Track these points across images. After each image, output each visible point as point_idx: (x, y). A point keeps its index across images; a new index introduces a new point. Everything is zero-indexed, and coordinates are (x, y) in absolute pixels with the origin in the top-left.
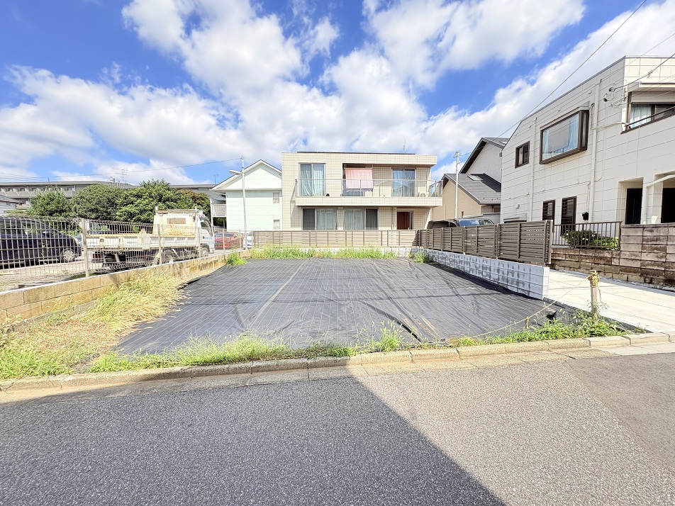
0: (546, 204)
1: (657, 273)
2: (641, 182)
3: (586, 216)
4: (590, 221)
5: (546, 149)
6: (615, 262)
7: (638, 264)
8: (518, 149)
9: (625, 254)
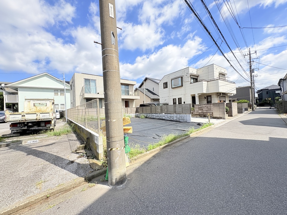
0: (173, 99)
1: (202, 115)
2: (195, 95)
3: (184, 103)
4: (185, 103)
5: (173, 84)
6: (194, 113)
7: (198, 113)
8: (164, 83)
9: (196, 111)
